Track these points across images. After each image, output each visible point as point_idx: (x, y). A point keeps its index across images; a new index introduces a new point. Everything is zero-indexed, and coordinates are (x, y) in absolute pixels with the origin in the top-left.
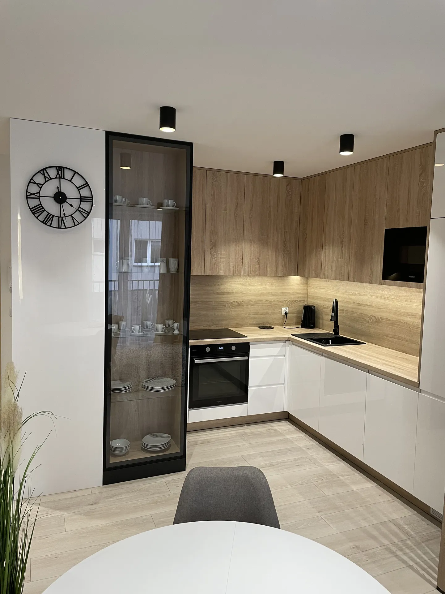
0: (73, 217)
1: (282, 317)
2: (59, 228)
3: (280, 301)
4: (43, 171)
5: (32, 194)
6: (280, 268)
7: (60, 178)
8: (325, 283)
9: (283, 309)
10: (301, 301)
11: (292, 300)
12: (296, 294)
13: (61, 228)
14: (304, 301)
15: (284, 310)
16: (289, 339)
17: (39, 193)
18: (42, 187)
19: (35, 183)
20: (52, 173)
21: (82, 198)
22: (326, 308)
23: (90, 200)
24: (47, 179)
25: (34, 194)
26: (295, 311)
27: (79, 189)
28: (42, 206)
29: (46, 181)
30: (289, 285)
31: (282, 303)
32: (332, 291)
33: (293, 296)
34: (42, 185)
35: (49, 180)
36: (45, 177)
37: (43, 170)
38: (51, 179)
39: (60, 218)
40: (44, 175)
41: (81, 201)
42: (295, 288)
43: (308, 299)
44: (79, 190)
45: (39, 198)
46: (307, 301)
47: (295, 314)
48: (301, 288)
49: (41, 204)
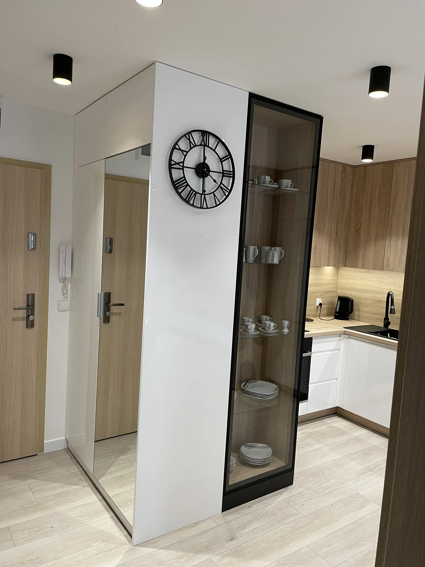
0: (214, 195)
1: (316, 308)
2: (201, 208)
3: (315, 292)
4: (188, 135)
5: (176, 163)
6: (332, 259)
7: (205, 145)
8: (364, 274)
9: (318, 300)
10: (332, 291)
11: (325, 290)
12: (328, 285)
13: (203, 208)
14: (334, 292)
15: (319, 302)
16: (345, 333)
17: (183, 162)
18: (186, 154)
19: (180, 149)
20: (197, 138)
21: (224, 172)
22: (364, 299)
23: (232, 174)
24: (192, 146)
25: (178, 164)
26: (327, 302)
27: (221, 160)
28: (185, 179)
29: (191, 148)
30: (323, 275)
31: (317, 294)
32: (374, 282)
33: (326, 287)
34: (187, 152)
35: (194, 147)
36: (190, 142)
37: (188, 133)
38: (196, 146)
39: (202, 195)
40: (189, 140)
41: (223, 176)
42: (328, 278)
43: (338, 290)
44: (222, 162)
45: (183, 169)
46: (336, 292)
47: (326, 304)
48: (332, 278)
49: (184, 177)
